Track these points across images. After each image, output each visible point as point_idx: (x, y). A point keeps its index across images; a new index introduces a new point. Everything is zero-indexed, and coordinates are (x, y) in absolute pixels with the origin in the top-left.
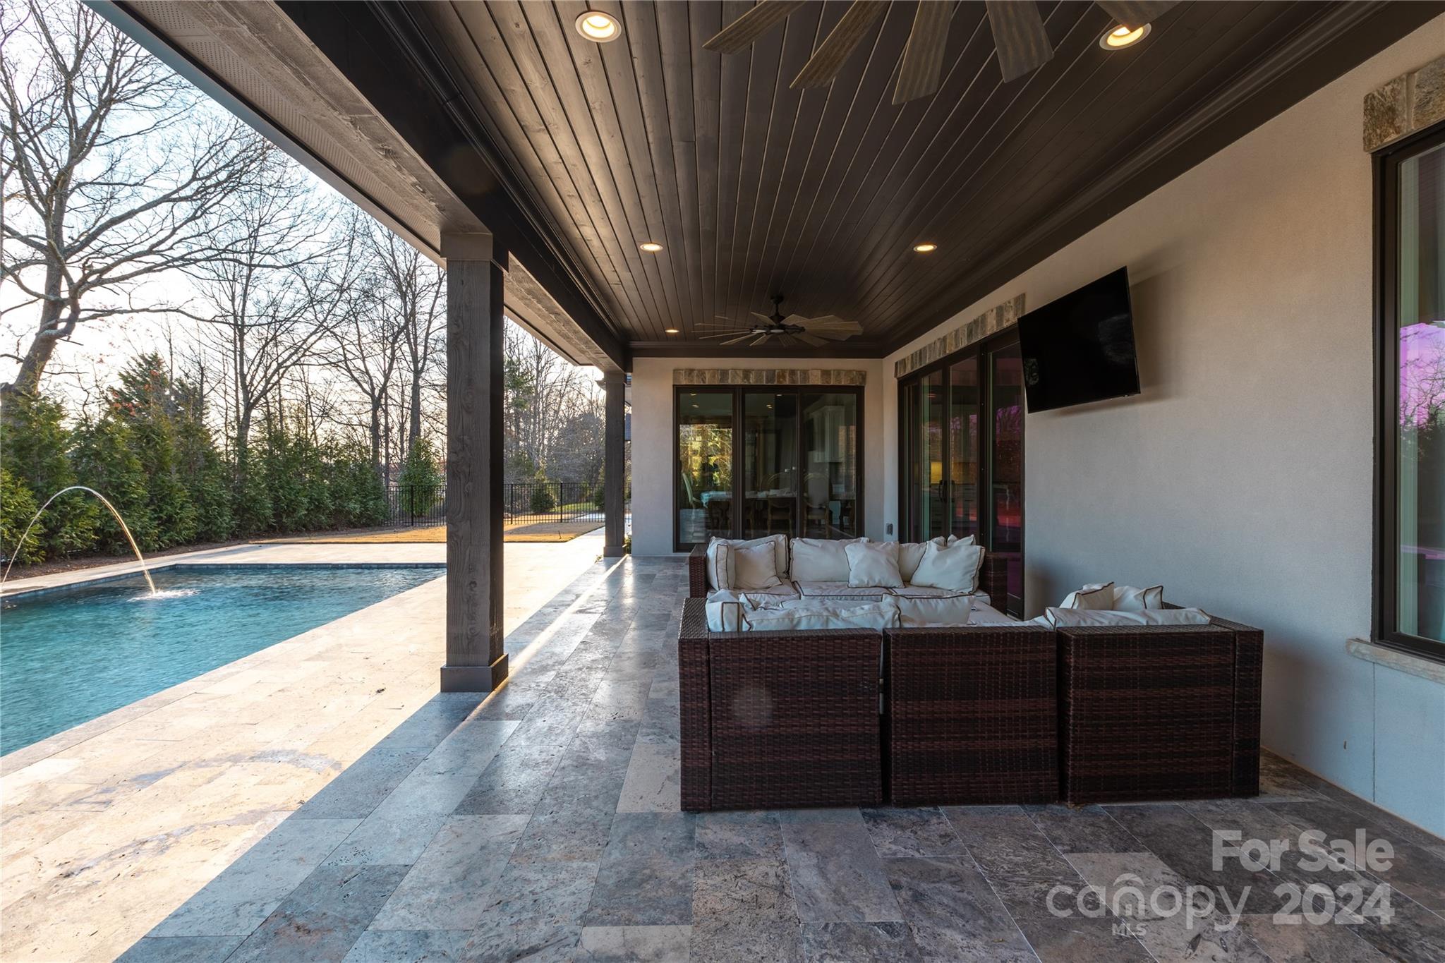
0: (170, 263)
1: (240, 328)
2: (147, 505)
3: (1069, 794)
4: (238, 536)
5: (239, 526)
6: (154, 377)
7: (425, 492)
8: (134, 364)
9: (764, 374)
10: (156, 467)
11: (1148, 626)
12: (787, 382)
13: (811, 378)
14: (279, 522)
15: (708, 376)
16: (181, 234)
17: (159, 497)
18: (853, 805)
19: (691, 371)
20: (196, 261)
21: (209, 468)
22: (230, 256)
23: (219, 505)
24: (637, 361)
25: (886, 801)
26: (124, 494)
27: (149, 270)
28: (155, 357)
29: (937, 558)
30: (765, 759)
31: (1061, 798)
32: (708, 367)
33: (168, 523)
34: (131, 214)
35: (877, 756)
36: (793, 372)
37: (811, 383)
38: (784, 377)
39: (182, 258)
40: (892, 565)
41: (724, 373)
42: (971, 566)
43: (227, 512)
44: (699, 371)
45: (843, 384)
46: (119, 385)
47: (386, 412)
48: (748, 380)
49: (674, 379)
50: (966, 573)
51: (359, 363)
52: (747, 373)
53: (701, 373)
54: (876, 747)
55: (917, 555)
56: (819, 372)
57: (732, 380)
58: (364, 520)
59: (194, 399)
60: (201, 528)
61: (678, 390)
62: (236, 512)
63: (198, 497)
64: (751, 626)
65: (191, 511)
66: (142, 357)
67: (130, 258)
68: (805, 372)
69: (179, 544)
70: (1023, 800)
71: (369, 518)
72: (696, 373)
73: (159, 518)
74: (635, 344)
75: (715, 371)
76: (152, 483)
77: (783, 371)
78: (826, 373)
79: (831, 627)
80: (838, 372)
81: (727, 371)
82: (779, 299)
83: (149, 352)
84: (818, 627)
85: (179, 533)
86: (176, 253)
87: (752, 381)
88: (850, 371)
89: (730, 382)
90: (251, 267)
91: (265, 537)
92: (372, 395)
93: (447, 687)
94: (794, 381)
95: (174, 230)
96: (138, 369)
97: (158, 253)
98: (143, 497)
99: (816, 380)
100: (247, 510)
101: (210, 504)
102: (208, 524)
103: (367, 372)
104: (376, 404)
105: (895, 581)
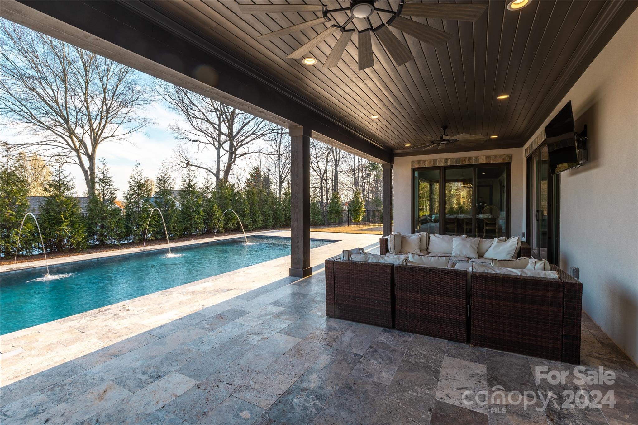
0: (258, 137)
1: (279, 155)
2: (249, 216)
3: (471, 340)
4: (274, 227)
5: (275, 224)
6: (257, 174)
7: (336, 213)
8: (252, 170)
9: (455, 160)
10: (252, 204)
11: (521, 276)
12: (467, 163)
13: (480, 160)
14: (286, 223)
15: (427, 163)
16: (260, 127)
17: (253, 214)
18: (381, 326)
19: (419, 161)
20: (266, 134)
21: (266, 204)
22: (276, 131)
23: (269, 216)
24: (396, 159)
25: (394, 327)
26: (244, 212)
27: (254, 139)
28: (258, 168)
29: (496, 246)
30: (351, 304)
31: (468, 342)
32: (427, 159)
33: (255, 222)
34: (249, 122)
35: (390, 310)
36: (470, 158)
37: (479, 163)
38: (465, 161)
39: (262, 134)
40: (473, 248)
41: (435, 161)
42: (512, 251)
43: (271, 218)
44: (423, 161)
45: (498, 162)
46: (249, 177)
47: (326, 182)
48: (447, 164)
49: (412, 165)
50: (509, 254)
51: (316, 164)
52: (446, 160)
53: (424, 162)
54: (390, 306)
55: (489, 245)
56: (485, 157)
57: (439, 164)
58: (314, 224)
59: (267, 180)
60: (264, 224)
61: (414, 170)
62: (274, 219)
63: (263, 214)
64: (352, 259)
65: (261, 218)
66: (255, 167)
67: (248, 136)
68: (477, 158)
69: (258, 229)
70: (450, 339)
71: (316, 222)
72: (422, 162)
73: (252, 220)
74: (396, 152)
75: (430, 160)
76: (251, 209)
77: (465, 158)
78: (488, 157)
79: (380, 262)
80: (495, 156)
81: (437, 160)
82: (445, 128)
83: (256, 166)
84: (375, 261)
85: (258, 225)
86: (259, 133)
87: (449, 164)
88: (502, 155)
89: (438, 165)
90: (282, 134)
91: (282, 228)
92: (320, 177)
93: (291, 275)
94: (470, 162)
95: (259, 125)
96: (254, 172)
97: (255, 134)
98: (248, 213)
99: (482, 161)
100: (277, 218)
101: (266, 216)
102: (265, 223)
103: (319, 168)
104: (322, 178)
105: (473, 255)
